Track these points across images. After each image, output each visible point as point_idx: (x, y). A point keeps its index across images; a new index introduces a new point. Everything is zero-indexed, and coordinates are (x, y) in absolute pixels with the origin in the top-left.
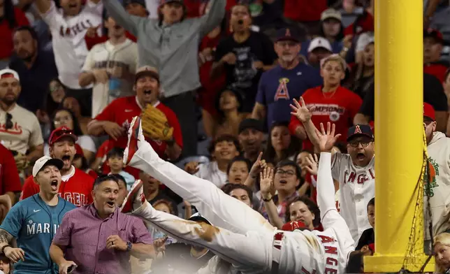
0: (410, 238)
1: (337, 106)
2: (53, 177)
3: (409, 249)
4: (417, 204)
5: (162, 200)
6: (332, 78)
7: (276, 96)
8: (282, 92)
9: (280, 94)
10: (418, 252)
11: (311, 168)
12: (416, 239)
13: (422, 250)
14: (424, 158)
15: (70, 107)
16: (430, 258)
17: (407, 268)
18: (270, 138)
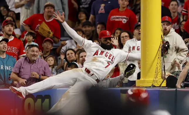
0: (155, 72)
1: (125, 17)
2: (4, 46)
3: (155, 77)
4: (159, 58)
5: (51, 56)
6: (123, 4)
7: (99, 11)
8: (102, 10)
9: (101, 11)
10: (159, 78)
11: (113, 42)
12: (158, 73)
13: (160, 77)
14: (162, 38)
15: (11, 15)
16: (164, 80)
17: (154, 85)
18: (96, 29)
